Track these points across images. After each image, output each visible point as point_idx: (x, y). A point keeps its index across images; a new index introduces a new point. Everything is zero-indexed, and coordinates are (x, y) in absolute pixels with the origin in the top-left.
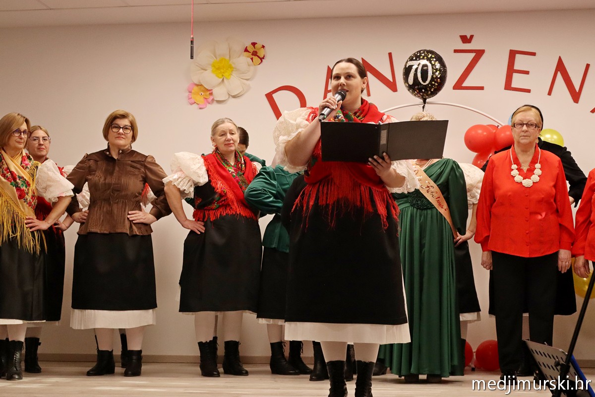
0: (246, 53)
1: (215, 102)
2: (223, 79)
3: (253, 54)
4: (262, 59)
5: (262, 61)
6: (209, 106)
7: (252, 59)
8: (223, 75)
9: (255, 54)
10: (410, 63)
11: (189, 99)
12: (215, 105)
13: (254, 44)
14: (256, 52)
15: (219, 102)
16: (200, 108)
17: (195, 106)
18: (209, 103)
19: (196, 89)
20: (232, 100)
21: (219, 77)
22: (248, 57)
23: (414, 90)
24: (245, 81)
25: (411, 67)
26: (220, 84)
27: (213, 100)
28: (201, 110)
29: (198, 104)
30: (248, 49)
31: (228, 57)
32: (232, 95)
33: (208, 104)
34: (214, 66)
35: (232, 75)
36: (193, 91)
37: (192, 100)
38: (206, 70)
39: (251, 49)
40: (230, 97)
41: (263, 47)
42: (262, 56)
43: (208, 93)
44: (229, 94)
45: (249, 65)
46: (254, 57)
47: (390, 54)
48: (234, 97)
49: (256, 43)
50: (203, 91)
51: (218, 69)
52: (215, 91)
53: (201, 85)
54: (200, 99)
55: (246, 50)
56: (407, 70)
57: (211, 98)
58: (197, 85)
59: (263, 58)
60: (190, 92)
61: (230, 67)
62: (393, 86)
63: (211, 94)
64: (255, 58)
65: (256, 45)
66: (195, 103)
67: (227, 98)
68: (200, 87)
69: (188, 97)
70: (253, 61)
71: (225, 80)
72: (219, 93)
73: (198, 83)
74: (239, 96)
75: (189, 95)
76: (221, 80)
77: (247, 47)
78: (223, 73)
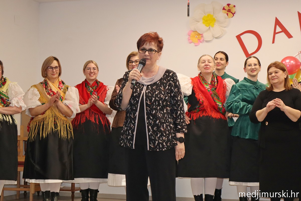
0: (224, 10)
1: (205, 41)
2: (210, 27)
3: (228, 11)
4: (233, 14)
5: (234, 15)
6: (201, 44)
7: (227, 14)
8: (209, 25)
9: (229, 11)
11: (188, 40)
12: (205, 44)
13: (229, 5)
14: (230, 10)
15: (207, 41)
16: (196, 46)
17: (193, 44)
18: (201, 42)
19: (193, 33)
20: (215, 40)
21: (207, 26)
22: (225, 13)
24: (223, 28)
26: (207, 31)
27: (203, 40)
28: (196, 47)
29: (194, 43)
30: (225, 8)
31: (212, 13)
32: (216, 37)
33: (200, 43)
34: (204, 19)
35: (215, 24)
36: (191, 35)
38: (199, 22)
39: (227, 8)
40: (214, 38)
41: (235, 6)
42: (233, 12)
43: (200, 36)
44: (213, 36)
45: (225, 18)
46: (228, 13)
48: (216, 38)
49: (230, 4)
50: (197, 35)
51: (206, 21)
52: (204, 35)
53: (196, 31)
54: (196, 40)
55: (224, 9)
58: (194, 31)
59: (234, 13)
60: (189, 36)
61: (214, 19)
63: (202, 36)
64: (229, 13)
65: (230, 6)
66: (192, 42)
67: (212, 39)
68: (195, 32)
69: (188, 39)
70: (228, 16)
71: (211, 28)
72: (207, 36)
73: (194, 30)
74: (219, 37)
75: (188, 37)
76: (208, 28)
77: (224, 7)
78: (210, 23)
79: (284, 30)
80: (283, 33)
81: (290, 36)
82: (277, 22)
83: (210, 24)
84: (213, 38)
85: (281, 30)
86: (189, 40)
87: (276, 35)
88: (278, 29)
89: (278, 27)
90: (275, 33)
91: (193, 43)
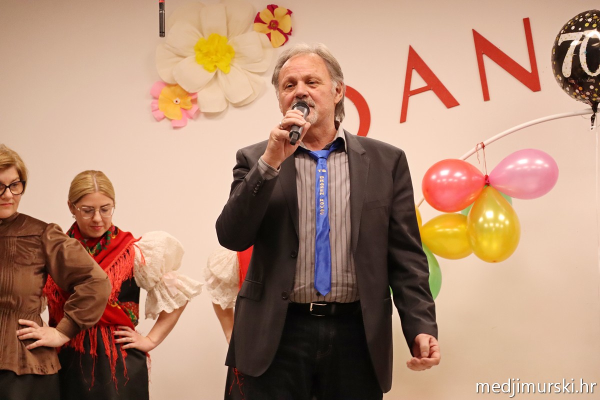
0: (258, 25)
1: (202, 116)
2: (216, 74)
3: (270, 27)
4: (287, 35)
5: (287, 39)
6: (190, 123)
7: (269, 35)
8: (215, 67)
9: (274, 25)
10: (565, 37)
11: (153, 111)
12: (202, 122)
13: (272, 8)
14: (276, 23)
15: (209, 115)
16: (175, 128)
17: (165, 124)
18: (191, 118)
19: (166, 91)
20: (233, 112)
21: (208, 70)
22: (260, 32)
23: (573, 88)
24: (257, 77)
25: (567, 44)
26: (210, 83)
27: (198, 112)
28: (176, 131)
29: (171, 120)
30: (262, 17)
31: (224, 33)
32: (235, 102)
33: (188, 119)
34: (200, 50)
35: (232, 65)
36: (161, 97)
37: (160, 114)
38: (185, 57)
39: (267, 17)
40: (230, 105)
41: (290, 12)
42: (287, 31)
43: (190, 99)
44: (227, 101)
45: (264, 47)
46: (272, 31)
47: (526, 22)
48: (237, 106)
49: (277, 7)
50: (180, 96)
51: (207, 54)
52: (201, 96)
53: (176, 85)
54: (174, 112)
55: (258, 20)
56: (560, 51)
57: (195, 108)
58: (168, 85)
59: (290, 34)
60: (156, 98)
61: (229, 51)
62: (531, 81)
63: (194, 101)
64: (275, 34)
65: (276, 11)
66: (165, 117)
67: (224, 109)
68: (173, 88)
69: (152, 107)
70: (270, 40)
71: (220, 75)
72: (209, 99)
73: (169, 82)
74: (246, 103)
75: (153, 103)
76: (212, 75)
77: (259, 13)
78: (216, 62)
79: (434, 85)
80: (431, 95)
81: (450, 101)
82: (415, 62)
83: (217, 64)
84: (228, 107)
85: (423, 84)
86: (155, 110)
87: (412, 99)
88: (418, 82)
89: (415, 75)
90: (408, 93)
91: (165, 119)
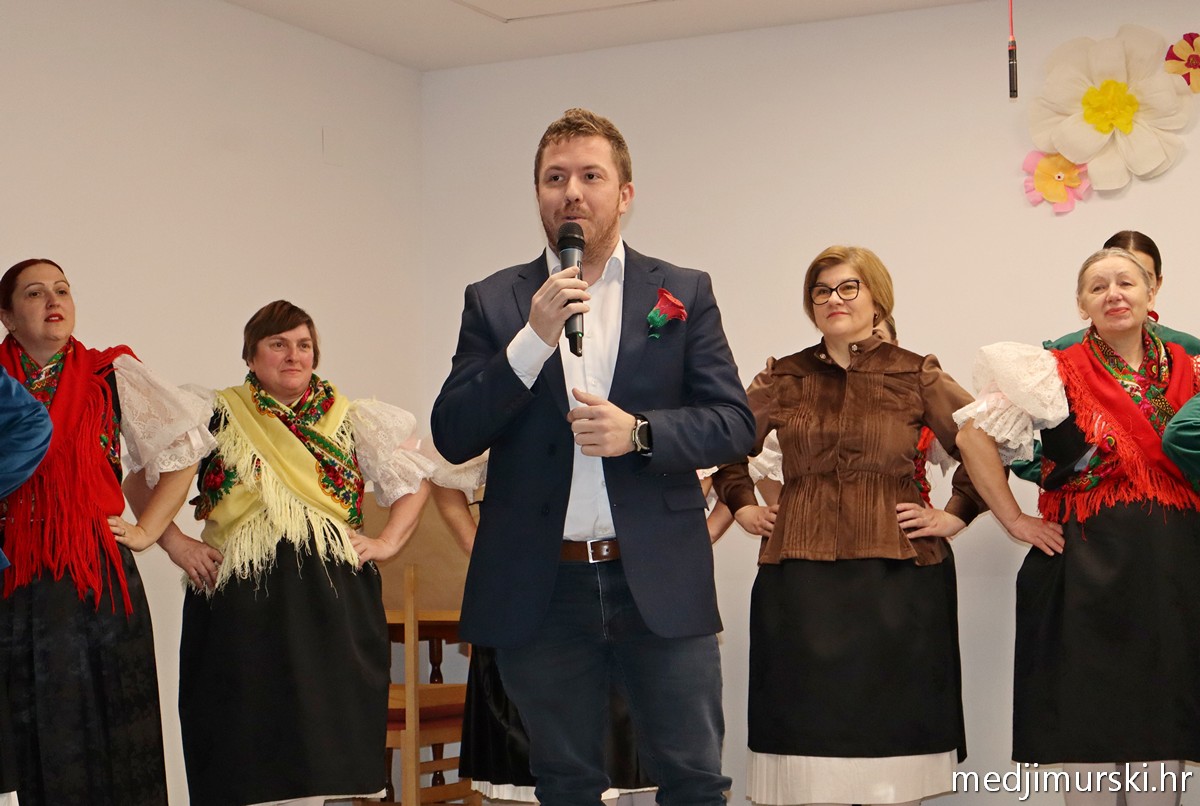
0: (1173, 63)
1: (1095, 196)
2: (1113, 134)
3: (1188, 65)
6: (1079, 205)
7: (1187, 77)
8: (1112, 125)
9: (1194, 61)
11: (1027, 192)
12: (1096, 204)
13: (1190, 38)
14: (1197, 58)
15: (1105, 194)
16: (1058, 214)
17: (1045, 208)
18: (1080, 199)
19: (1044, 163)
20: (1140, 187)
21: (1102, 131)
22: (1174, 73)
24: (1171, 136)
26: (1103, 149)
27: (1090, 189)
28: (1060, 218)
29: (1052, 203)
30: (1177, 52)
31: (1122, 78)
32: (1141, 173)
33: (1077, 202)
34: (1088, 104)
35: (1135, 122)
36: (1037, 172)
37: (1037, 196)
38: (1069, 115)
39: (1183, 51)
40: (1134, 177)
43: (1077, 172)
44: (1130, 173)
45: (1179, 94)
46: (1191, 70)
48: (1144, 178)
49: (1197, 35)
50: (1063, 169)
51: (1100, 109)
52: (1093, 167)
53: (1058, 155)
54: (1057, 190)
55: (1171, 56)
57: (1085, 184)
58: (1048, 156)
60: (1030, 173)
61: (1130, 102)
63: (1084, 174)
64: (1195, 73)
65: (1197, 41)
66: (1043, 200)
67: (1125, 184)
68: (1054, 159)
69: (1026, 187)
70: (1189, 83)
71: (1118, 137)
72: (1102, 171)
73: (1048, 151)
74: (1156, 174)
75: (1026, 182)
76: (1107, 137)
77: (1172, 46)
78: (1113, 119)
83: (1112, 122)
84: (1131, 180)
86: (1029, 190)
91: (1045, 202)
